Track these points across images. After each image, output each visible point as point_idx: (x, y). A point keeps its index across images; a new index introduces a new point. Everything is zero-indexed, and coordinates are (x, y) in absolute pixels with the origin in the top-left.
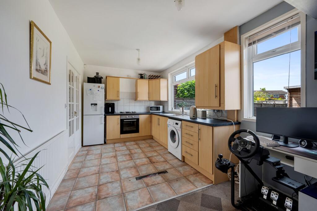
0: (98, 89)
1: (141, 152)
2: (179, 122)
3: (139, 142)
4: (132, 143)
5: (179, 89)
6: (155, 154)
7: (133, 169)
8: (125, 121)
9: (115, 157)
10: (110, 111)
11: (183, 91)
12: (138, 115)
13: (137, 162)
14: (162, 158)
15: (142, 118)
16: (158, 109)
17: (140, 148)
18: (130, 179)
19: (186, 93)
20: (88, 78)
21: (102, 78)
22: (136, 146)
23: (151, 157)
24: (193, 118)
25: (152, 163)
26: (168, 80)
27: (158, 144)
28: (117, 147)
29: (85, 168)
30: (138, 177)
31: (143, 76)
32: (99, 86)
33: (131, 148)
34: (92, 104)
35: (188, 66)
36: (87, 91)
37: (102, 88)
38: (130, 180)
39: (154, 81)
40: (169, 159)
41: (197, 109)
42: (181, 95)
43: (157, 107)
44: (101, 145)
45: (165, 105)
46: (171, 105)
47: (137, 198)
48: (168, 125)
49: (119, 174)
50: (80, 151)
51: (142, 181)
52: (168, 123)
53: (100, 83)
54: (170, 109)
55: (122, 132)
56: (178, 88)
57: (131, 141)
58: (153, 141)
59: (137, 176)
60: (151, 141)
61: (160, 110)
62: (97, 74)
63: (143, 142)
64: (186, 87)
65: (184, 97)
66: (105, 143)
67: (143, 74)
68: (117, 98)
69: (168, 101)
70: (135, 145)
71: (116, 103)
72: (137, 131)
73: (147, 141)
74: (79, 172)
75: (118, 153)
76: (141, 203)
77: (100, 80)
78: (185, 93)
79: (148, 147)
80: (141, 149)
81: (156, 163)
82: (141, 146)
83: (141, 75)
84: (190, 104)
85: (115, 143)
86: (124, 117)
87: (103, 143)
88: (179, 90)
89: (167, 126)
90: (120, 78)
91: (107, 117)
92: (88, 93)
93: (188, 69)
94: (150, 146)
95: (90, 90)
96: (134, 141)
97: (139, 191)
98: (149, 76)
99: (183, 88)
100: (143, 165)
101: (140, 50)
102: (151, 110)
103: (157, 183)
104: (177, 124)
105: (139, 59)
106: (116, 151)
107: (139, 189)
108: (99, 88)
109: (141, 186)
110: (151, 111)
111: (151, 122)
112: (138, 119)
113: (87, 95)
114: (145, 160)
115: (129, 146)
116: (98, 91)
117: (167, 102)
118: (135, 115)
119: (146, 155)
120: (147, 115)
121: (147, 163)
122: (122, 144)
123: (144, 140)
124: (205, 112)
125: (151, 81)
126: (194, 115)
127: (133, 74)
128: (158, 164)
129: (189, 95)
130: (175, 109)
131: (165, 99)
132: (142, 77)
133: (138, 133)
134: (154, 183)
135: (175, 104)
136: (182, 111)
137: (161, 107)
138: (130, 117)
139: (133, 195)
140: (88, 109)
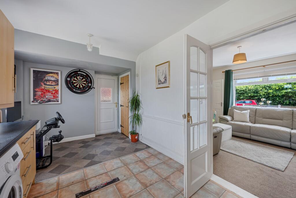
7: (126, 194)
18: (125, 178)
30: (117, 181)
38: (125, 176)
47: (114, 164)
49: (141, 182)
51: (112, 177)
59: (119, 183)
76: (111, 162)
97: (113, 169)
103: (97, 177)
107: (114, 170)
109: (112, 173)
134: (99, 177)
139: (118, 166)
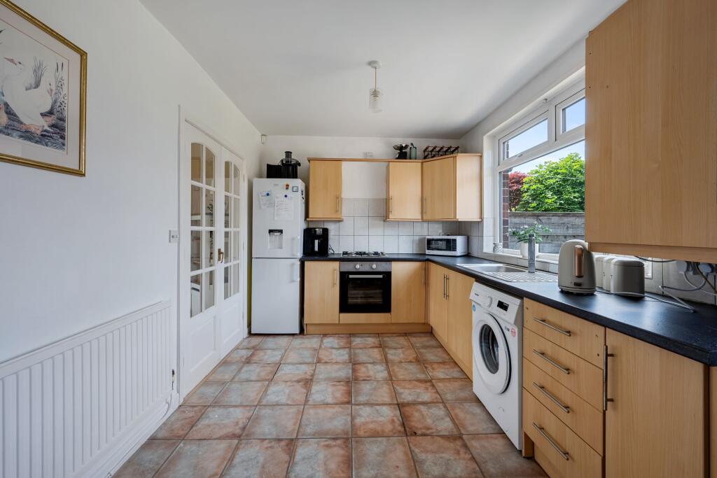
0: (286, 192)
1: (385, 379)
2: (514, 303)
3: (391, 341)
4: (371, 341)
5: (528, 189)
6: (426, 396)
7: (339, 446)
8: (351, 276)
9: (307, 382)
10: (316, 249)
11: (541, 194)
12: (388, 263)
13: (360, 415)
14: (448, 419)
15: (400, 272)
16: (451, 245)
17: (386, 361)
19: (551, 198)
20: (269, 166)
21: (299, 165)
22: (376, 354)
23: (408, 404)
24: (577, 290)
25: (407, 435)
26: (481, 157)
27: (445, 356)
28: (326, 349)
29: (220, 406)
31: (406, 153)
32: (287, 186)
33: (362, 357)
34: (271, 231)
35: (554, 97)
36: (261, 197)
37: (295, 189)
39: (437, 164)
40: (471, 429)
41: (593, 253)
42: (534, 204)
43: (448, 241)
44: (291, 338)
45: (474, 233)
46: (491, 234)
48: (473, 303)
50: (238, 349)
52: (472, 296)
53: (295, 176)
54: (488, 248)
55: (345, 307)
56: (526, 186)
57: (370, 334)
58: (433, 343)
60: (424, 340)
61: (454, 249)
62: (288, 154)
63: (402, 340)
64: (551, 181)
65: (542, 211)
66: (302, 331)
67: (406, 146)
68: (334, 216)
69: (482, 221)
70: (376, 350)
71: (332, 228)
72: (385, 307)
73: (413, 340)
74: (198, 420)
75: (321, 367)
77: (293, 169)
78: (546, 200)
79: (411, 362)
80: (388, 368)
81: (419, 438)
82: (392, 355)
83: (401, 148)
84: (560, 231)
85: (325, 335)
86: (348, 267)
87: (298, 332)
88: (526, 192)
89: (469, 307)
90: (343, 163)
91: (307, 264)
92: (262, 203)
93: (553, 109)
94: (420, 361)
95: (268, 194)
96: (378, 335)
98: (425, 151)
99: (539, 186)
100: (376, 434)
101: (381, 64)
102: (429, 248)
104: (502, 306)
105: (375, 94)
106: (319, 361)
108: (287, 188)
110: (428, 252)
111: (426, 283)
112: (388, 275)
113: (260, 207)
114: (387, 415)
115: (357, 351)
116: (286, 196)
117: (479, 224)
118: (379, 263)
119: (395, 394)
120: (416, 264)
121: (389, 427)
122: (342, 342)
123: (405, 334)
124: (640, 267)
125: (429, 165)
126: (579, 281)
127: (380, 148)
128: (425, 442)
129: (561, 204)
130: (504, 247)
131: (474, 217)
132: (403, 153)
133: (387, 314)
135: (505, 230)
136: (526, 254)
137: (460, 240)
138: (365, 267)
140: (263, 243)
